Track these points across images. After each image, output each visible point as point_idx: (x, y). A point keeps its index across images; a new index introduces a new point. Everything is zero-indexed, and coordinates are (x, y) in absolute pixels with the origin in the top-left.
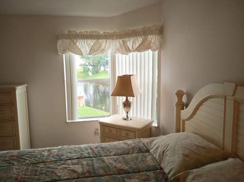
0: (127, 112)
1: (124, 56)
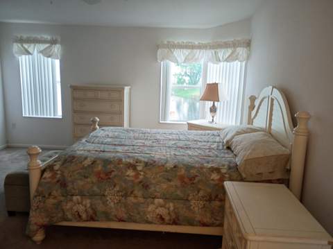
0: (213, 117)
1: (215, 65)
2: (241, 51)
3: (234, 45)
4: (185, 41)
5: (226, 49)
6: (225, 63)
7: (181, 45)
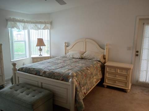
0: (40, 53)
1: (36, 31)
2: (49, 26)
3: (45, 23)
4: (21, 19)
5: (41, 24)
6: (43, 30)
7: (19, 21)
